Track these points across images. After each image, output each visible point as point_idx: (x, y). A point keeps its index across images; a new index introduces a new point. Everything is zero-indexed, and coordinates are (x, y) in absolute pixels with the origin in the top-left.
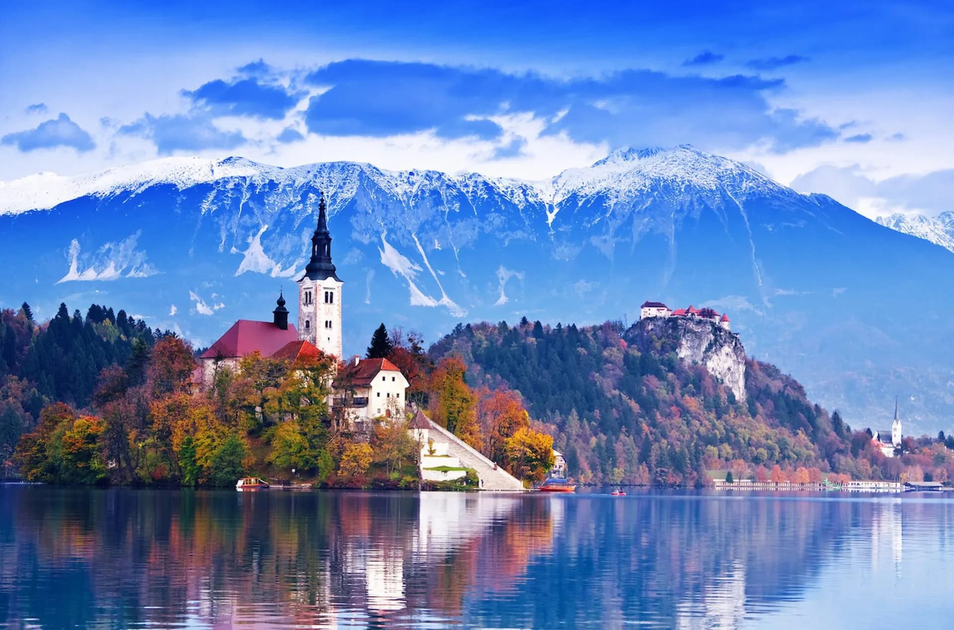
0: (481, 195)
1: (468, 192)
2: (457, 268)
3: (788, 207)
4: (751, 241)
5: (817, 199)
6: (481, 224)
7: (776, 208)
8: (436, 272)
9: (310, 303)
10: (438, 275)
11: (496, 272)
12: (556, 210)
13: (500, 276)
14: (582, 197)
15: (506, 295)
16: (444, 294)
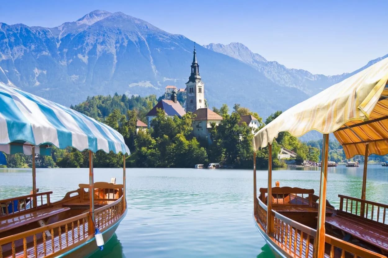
0: (24, 34)
1: (18, 33)
2: (14, 69)
3: (166, 41)
4: (150, 56)
5: (179, 37)
6: (25, 48)
7: (162, 41)
8: (4, 70)
9: (193, 92)
10: (5, 72)
11: (34, 71)
12: (60, 42)
13: (35, 73)
14: (72, 36)
15: (39, 81)
16: (9, 81)
